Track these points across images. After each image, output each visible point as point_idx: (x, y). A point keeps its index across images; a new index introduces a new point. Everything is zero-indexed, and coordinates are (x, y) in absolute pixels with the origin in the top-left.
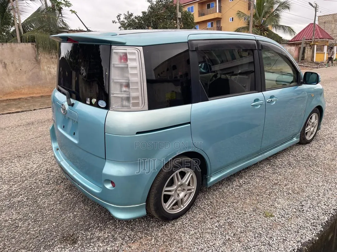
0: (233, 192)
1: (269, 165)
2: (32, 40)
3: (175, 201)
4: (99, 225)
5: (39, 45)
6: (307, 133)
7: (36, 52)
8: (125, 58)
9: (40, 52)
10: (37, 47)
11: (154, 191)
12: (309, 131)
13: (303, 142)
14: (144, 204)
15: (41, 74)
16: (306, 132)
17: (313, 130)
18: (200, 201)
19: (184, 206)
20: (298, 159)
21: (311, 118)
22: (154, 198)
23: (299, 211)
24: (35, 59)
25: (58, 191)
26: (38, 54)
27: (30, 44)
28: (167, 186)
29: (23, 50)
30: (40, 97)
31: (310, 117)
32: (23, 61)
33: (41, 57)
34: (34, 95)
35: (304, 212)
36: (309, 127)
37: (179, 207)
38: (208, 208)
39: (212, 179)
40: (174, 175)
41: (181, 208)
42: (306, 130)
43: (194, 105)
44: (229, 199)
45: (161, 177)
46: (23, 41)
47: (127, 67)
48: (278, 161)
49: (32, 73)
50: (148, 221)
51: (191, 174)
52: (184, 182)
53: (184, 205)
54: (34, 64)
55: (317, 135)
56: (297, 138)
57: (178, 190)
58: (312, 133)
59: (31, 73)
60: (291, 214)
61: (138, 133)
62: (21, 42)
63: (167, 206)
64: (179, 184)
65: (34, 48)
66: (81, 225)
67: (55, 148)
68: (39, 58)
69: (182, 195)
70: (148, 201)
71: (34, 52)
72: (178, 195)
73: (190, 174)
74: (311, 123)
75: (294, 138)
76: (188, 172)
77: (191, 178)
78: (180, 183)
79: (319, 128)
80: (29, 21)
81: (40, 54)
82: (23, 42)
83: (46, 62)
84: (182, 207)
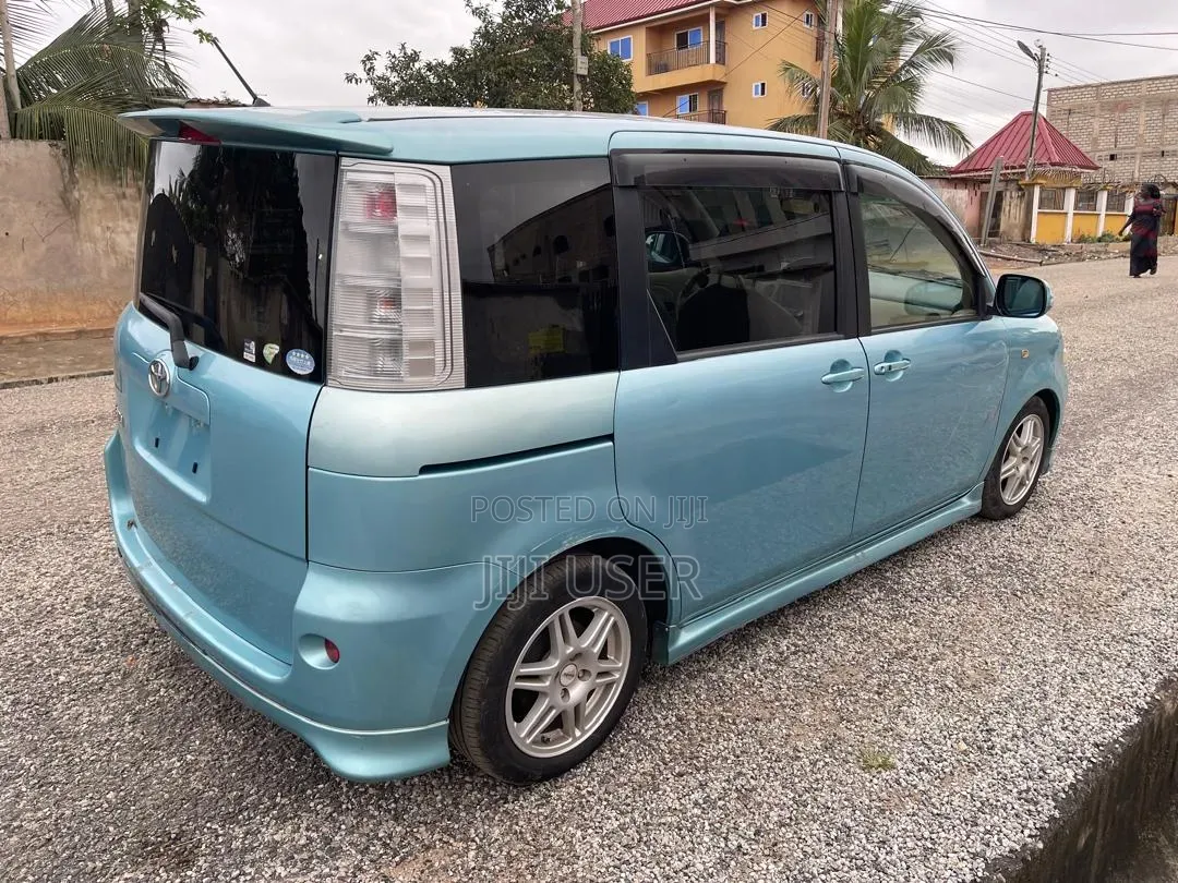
0: (757, 683)
1: (880, 591)
2: (53, 131)
3: (554, 711)
4: (278, 800)
5: (79, 149)
6: (1005, 481)
7: (67, 173)
8: (385, 202)
9: (81, 173)
10: (71, 156)
11: (479, 676)
12: (1014, 475)
13: (993, 511)
14: (444, 723)
15: (82, 251)
16: (1002, 478)
17: (1027, 472)
18: (641, 712)
19: (584, 732)
20: (974, 569)
21: (1019, 432)
22: (480, 703)
23: (980, 748)
24: (62, 199)
25: (126, 675)
26: (74, 181)
27: (44, 146)
28: (527, 660)
29: (17, 164)
30: (73, 336)
31: (1016, 428)
32: (16, 206)
33: (83, 192)
34: (54, 328)
35: (994, 752)
36: (1013, 461)
37: (567, 734)
38: (670, 738)
39: (685, 637)
40: (552, 622)
41: (575, 739)
42: (1003, 470)
43: (627, 375)
44: (740, 707)
45: (505, 626)
46: (18, 135)
47: (395, 235)
48: (910, 578)
49: (48, 250)
50: (457, 787)
51: (612, 619)
52: (586, 645)
53: (586, 728)
54: (57, 215)
55: (1039, 489)
56: (973, 498)
57: (566, 675)
58: (1022, 484)
59: (43, 247)
60: (953, 758)
61: (426, 469)
62: (14, 136)
63: (524, 733)
64: (568, 652)
65: (58, 162)
66: (211, 799)
67: (122, 518)
68: (76, 194)
69: (577, 691)
70: (455, 715)
71: (59, 172)
72: (566, 692)
73: (607, 620)
74: (1020, 449)
75: (964, 499)
76: (601, 610)
77: (610, 631)
78: (571, 649)
79: (1045, 465)
80: (43, 64)
81: (81, 182)
82: (21, 138)
83: (99, 212)
84: (578, 733)
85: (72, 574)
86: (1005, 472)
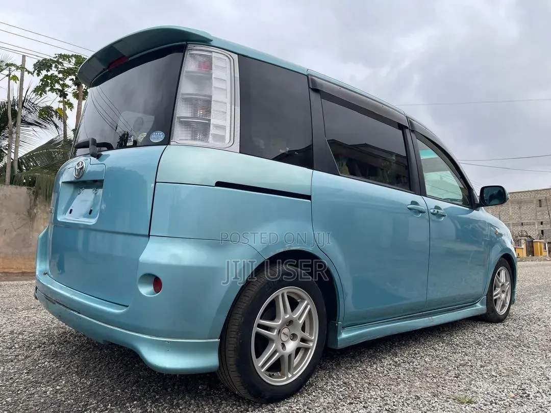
0: (385, 372)
1: (442, 343)
2: (31, 184)
3: (278, 354)
4: (109, 407)
5: (40, 191)
6: (496, 300)
7: (33, 201)
9: (39, 202)
10: (36, 194)
11: (238, 317)
12: (499, 298)
13: (490, 317)
14: (217, 340)
15: (33, 237)
16: (494, 298)
17: (506, 298)
18: (322, 380)
19: (293, 376)
21: (499, 274)
22: (237, 334)
23: (521, 397)
24: (28, 212)
26: (35, 205)
27: (24, 189)
29: (10, 195)
30: (20, 275)
31: (496, 272)
32: (6, 214)
33: (39, 210)
34: (12, 271)
35: (529, 398)
36: (499, 290)
37: (283, 375)
39: (344, 335)
40: (277, 297)
41: (288, 379)
42: (494, 294)
45: (254, 290)
46: (14, 183)
47: (211, 78)
48: (457, 339)
49: (16, 235)
51: (309, 306)
52: (296, 316)
53: (294, 373)
54: (24, 219)
55: (511, 311)
56: (482, 304)
57: (284, 334)
58: (503, 306)
59: (14, 233)
60: (508, 399)
61: (219, 184)
62: (11, 183)
63: (261, 364)
64: (286, 317)
65: (30, 196)
66: (69, 404)
67: (40, 271)
68: (35, 211)
69: (291, 346)
70: (223, 336)
71: (29, 200)
72: (283, 345)
73: (306, 305)
74: (501, 284)
75: (478, 304)
76: (303, 300)
77: (306, 317)
78: (288, 316)
79: (513, 300)
80: (30, 156)
81: (39, 206)
82: (15, 185)
83: (44, 219)
84: (290, 376)
85: (5, 324)
86: (496, 295)
